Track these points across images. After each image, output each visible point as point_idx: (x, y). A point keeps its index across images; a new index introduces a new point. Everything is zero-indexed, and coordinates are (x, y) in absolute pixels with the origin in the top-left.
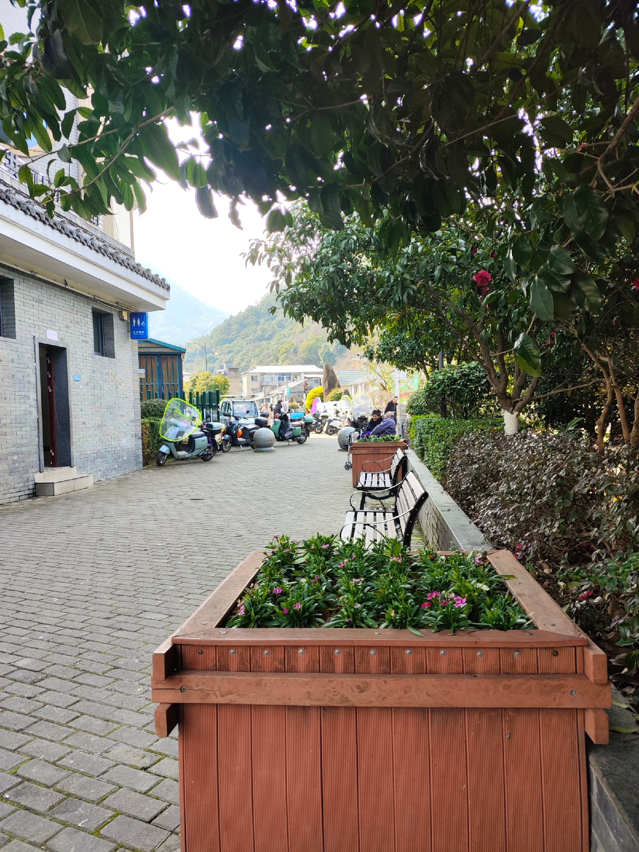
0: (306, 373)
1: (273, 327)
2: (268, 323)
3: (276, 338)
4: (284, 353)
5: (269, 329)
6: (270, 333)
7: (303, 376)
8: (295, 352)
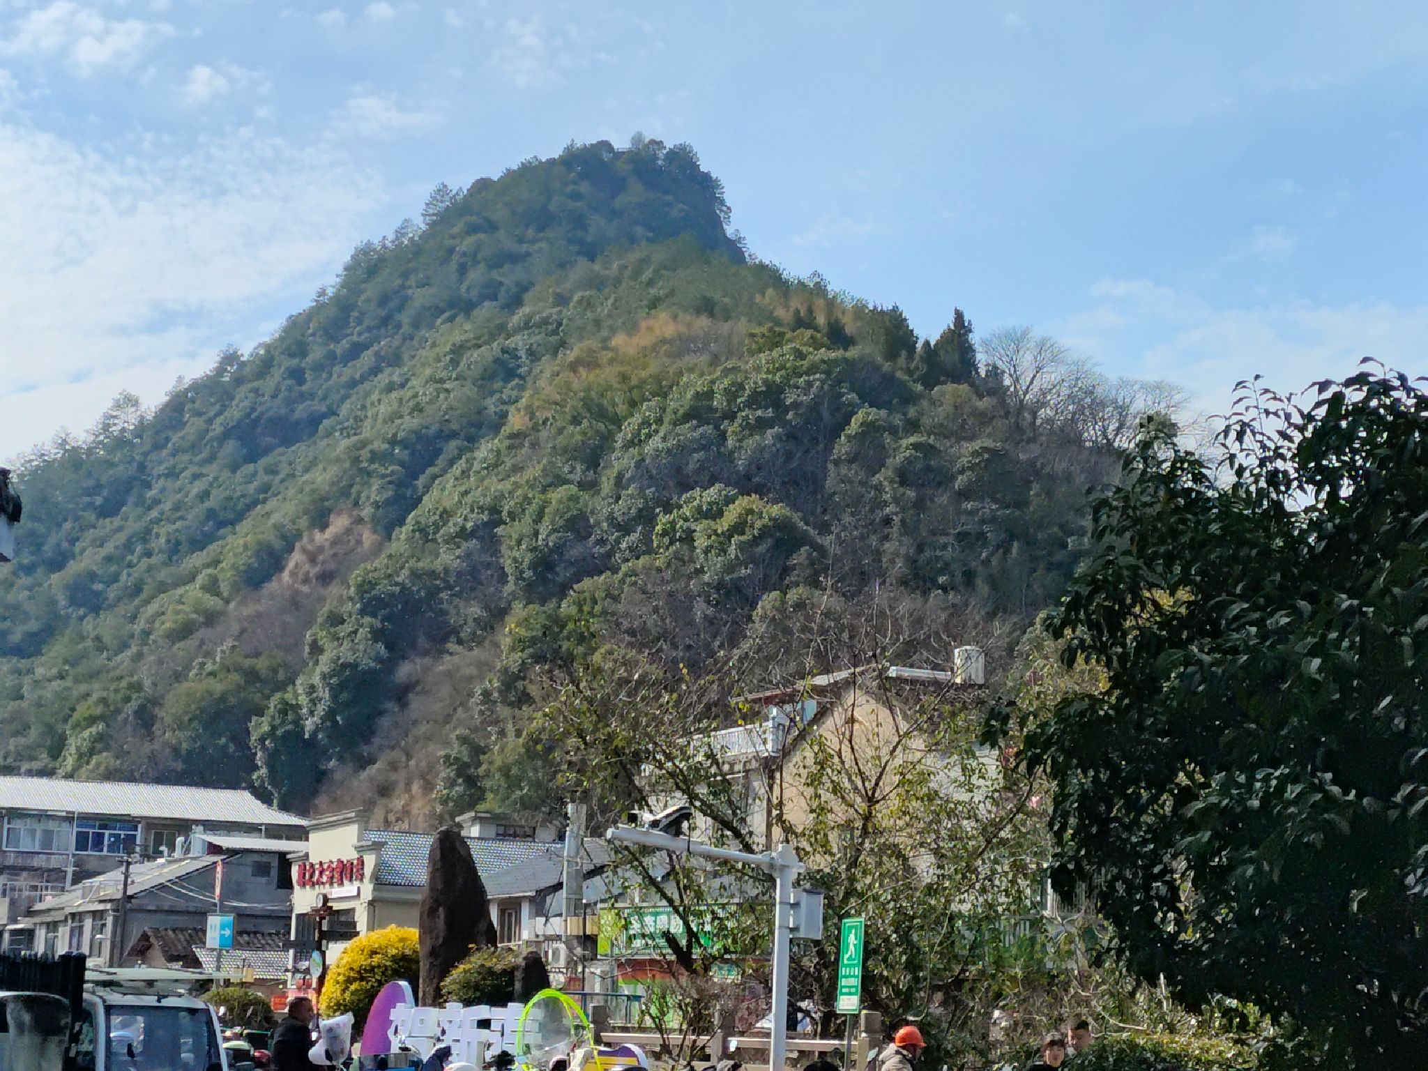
0: (211, 826)
1: (53, 603)
2: (25, 580)
3: (58, 649)
4: (92, 720)
5: (30, 607)
6: (33, 626)
7: (200, 837)
8: (146, 719)
